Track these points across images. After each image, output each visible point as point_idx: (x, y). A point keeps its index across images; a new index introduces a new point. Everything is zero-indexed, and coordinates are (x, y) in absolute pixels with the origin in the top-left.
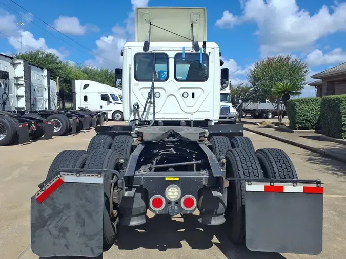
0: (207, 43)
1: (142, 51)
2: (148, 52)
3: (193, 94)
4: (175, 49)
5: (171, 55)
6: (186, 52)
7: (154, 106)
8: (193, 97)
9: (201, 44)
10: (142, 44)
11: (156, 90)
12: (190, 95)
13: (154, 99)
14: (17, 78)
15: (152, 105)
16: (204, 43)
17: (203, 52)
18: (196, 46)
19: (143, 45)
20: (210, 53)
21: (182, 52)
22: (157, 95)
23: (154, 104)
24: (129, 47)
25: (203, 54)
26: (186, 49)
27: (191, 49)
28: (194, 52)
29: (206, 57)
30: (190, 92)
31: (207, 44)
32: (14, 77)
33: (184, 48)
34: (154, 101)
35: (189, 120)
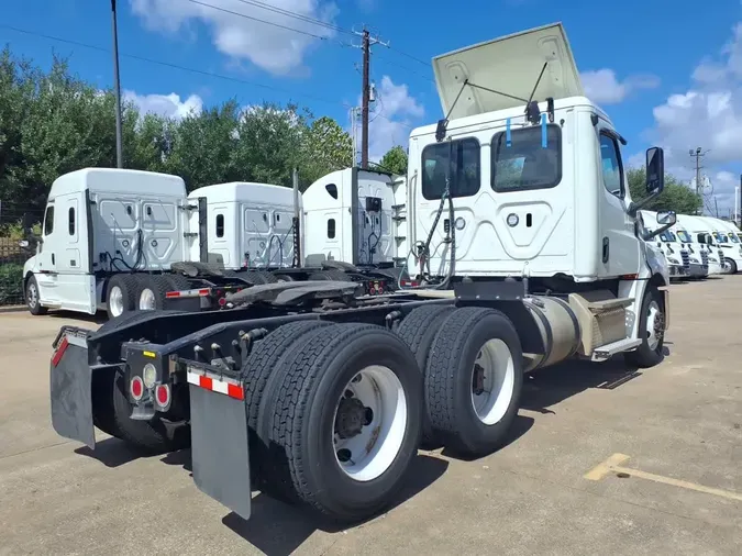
0: (555, 102)
1: (434, 141)
2: (445, 140)
3: (529, 217)
4: (492, 124)
5: (485, 138)
6: (512, 127)
7: (453, 247)
8: (529, 223)
9: (543, 106)
10: (434, 127)
11: (457, 214)
12: (523, 220)
13: (453, 232)
14: (397, 208)
15: (450, 245)
16: (551, 102)
17: (548, 121)
18: (532, 112)
19: (435, 130)
20: (562, 121)
21: (504, 129)
22: (460, 224)
23: (454, 242)
24: (414, 138)
25: (548, 126)
26: (512, 122)
27: (523, 120)
28: (530, 124)
29: (555, 131)
30: (522, 212)
31: (557, 104)
32: (393, 207)
33: (509, 120)
34: (453, 237)
35: (520, 275)
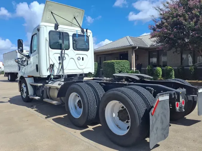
1: (53, 29)
2: (58, 30)
3: (83, 58)
4: (73, 31)
5: (71, 34)
6: (78, 33)
8: (83, 60)
9: (85, 30)
10: (54, 25)
11: (63, 55)
12: (81, 59)
17: (86, 35)
20: (89, 36)
21: (76, 33)
23: (62, 64)
24: (46, 26)
26: (78, 31)
27: (80, 32)
28: (82, 34)
29: (88, 38)
30: (81, 57)
31: (88, 31)
34: (62, 62)
35: (81, 73)
